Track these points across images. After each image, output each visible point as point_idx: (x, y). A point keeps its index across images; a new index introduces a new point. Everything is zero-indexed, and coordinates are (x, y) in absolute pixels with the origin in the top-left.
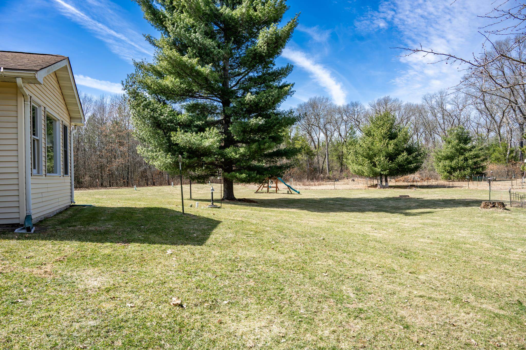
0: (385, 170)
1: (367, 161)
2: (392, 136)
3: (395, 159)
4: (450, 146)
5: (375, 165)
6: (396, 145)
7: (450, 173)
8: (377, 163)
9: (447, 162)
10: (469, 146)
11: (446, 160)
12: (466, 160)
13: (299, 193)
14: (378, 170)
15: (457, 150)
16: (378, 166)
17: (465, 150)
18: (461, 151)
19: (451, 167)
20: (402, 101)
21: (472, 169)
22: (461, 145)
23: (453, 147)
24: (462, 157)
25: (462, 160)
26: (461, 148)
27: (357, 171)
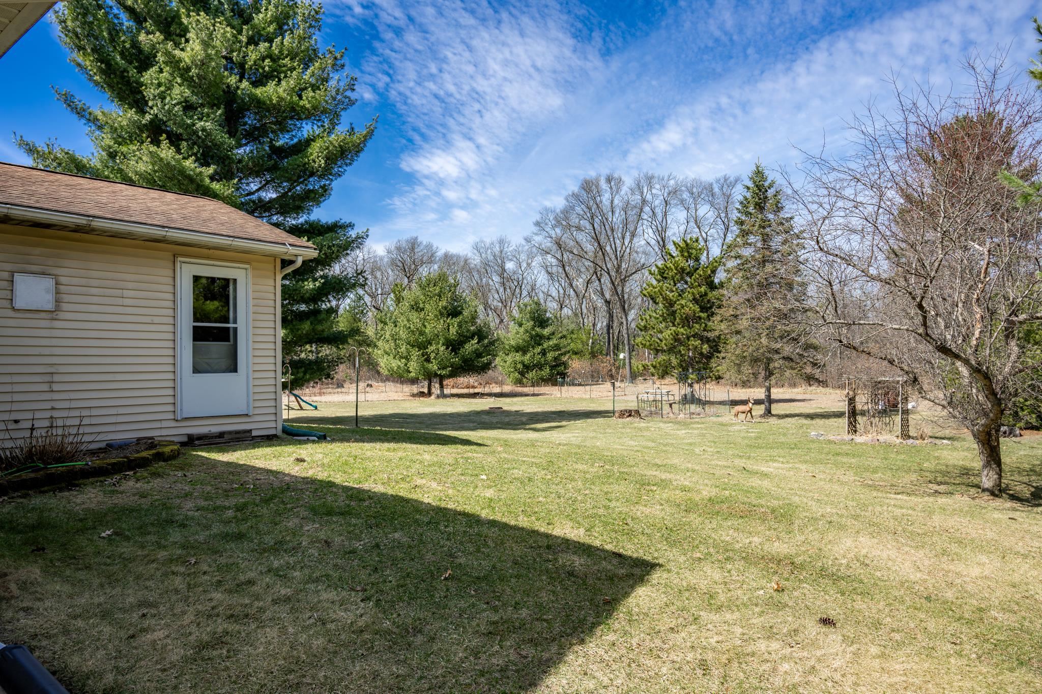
0: (444, 368)
1: (415, 353)
2: (454, 313)
3: (459, 349)
4: (522, 330)
5: (428, 360)
6: (460, 326)
7: (522, 374)
8: (432, 356)
9: (518, 357)
10: (546, 332)
11: (517, 351)
12: (544, 353)
13: (316, 408)
14: (433, 367)
15: (532, 337)
16: (434, 361)
17: (541, 337)
18: (537, 339)
19: (524, 365)
20: (437, 248)
21: (552, 367)
22: (538, 329)
23: (527, 331)
24: (538, 349)
25: (539, 354)
26: (537, 335)
27: (396, 368)
